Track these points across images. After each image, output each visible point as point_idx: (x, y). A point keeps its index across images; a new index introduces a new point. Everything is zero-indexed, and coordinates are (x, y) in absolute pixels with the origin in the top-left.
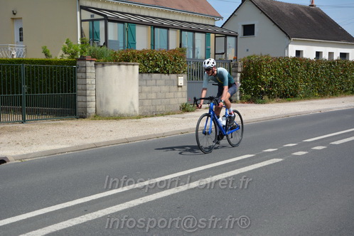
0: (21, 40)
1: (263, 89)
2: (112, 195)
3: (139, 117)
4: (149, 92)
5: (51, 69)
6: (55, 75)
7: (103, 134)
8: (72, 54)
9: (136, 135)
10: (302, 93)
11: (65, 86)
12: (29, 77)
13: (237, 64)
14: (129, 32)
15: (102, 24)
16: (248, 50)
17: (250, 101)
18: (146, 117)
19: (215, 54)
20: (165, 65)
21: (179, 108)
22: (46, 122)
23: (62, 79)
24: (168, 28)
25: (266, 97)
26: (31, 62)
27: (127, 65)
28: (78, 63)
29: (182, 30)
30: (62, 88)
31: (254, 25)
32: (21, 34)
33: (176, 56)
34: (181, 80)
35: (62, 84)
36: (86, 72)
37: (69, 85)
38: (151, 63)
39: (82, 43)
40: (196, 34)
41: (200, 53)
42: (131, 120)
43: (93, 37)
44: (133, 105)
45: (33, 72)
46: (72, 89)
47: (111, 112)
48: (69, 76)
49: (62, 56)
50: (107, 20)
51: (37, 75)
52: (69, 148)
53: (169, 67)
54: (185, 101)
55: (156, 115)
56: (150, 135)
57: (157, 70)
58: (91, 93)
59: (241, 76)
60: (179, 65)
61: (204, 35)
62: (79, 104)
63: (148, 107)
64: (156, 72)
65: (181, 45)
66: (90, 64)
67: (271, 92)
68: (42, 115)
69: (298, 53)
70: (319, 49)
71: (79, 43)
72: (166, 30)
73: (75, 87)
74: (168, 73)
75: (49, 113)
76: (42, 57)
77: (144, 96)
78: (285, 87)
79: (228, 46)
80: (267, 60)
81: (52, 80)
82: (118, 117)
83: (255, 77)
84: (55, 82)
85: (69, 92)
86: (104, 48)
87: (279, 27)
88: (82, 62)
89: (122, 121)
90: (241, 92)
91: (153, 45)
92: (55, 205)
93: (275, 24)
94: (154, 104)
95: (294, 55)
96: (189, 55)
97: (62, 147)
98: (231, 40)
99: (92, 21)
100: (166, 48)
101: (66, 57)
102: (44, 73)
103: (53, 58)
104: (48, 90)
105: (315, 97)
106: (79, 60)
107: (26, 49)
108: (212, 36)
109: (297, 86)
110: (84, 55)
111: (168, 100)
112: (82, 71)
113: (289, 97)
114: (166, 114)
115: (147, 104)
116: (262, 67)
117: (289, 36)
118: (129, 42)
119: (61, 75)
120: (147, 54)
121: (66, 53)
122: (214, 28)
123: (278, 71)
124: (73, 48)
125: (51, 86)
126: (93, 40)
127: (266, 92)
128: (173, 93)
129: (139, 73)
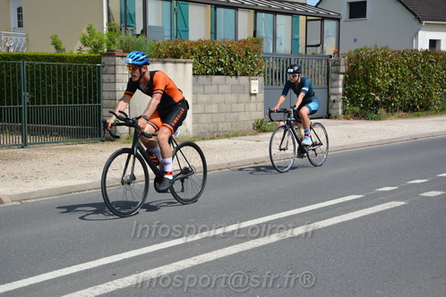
0: (20, 25)
1: (378, 98)
3: (193, 140)
4: (209, 103)
5: (65, 69)
6: (70, 77)
8: (96, 47)
10: (438, 105)
12: (32, 81)
13: (339, 61)
14: (179, 14)
15: (138, 2)
16: (355, 40)
17: (357, 116)
18: (203, 139)
19: (306, 46)
20: (231, 62)
21: (251, 126)
22: (56, 147)
23: (80, 84)
24: (236, 8)
25: (382, 111)
26: (35, 58)
27: (175, 62)
28: (104, 59)
30: (80, 97)
31: (365, 2)
32: (20, 17)
33: (247, 49)
34: (256, 85)
35: (80, 91)
36: (115, 74)
37: (90, 92)
38: (212, 59)
39: (110, 30)
40: (278, 16)
41: (284, 47)
43: (126, 23)
45: (38, 73)
46: (95, 99)
48: (90, 79)
49: (80, 49)
51: (43, 78)
52: (90, 184)
53: (237, 66)
54: (260, 115)
55: (218, 137)
56: (210, 166)
57: (220, 70)
59: (345, 79)
60: (252, 63)
61: (290, 17)
63: (207, 125)
64: (219, 73)
65: (255, 32)
66: (121, 62)
67: (390, 103)
68: (51, 135)
69: (433, 43)
71: (105, 30)
72: (232, 11)
73: (99, 96)
74: (236, 75)
75: (61, 133)
76: (51, 51)
77: (200, 108)
78: (412, 95)
79: (325, 34)
80: (385, 55)
81: (65, 85)
83: (366, 80)
84: (70, 88)
85: (90, 102)
86: (142, 38)
87: (404, 5)
88: (110, 58)
90: (344, 102)
91: (214, 33)
92: (70, 266)
94: (215, 121)
95: (426, 47)
96: (267, 47)
97: (81, 182)
98: (330, 26)
100: (232, 38)
101: (86, 51)
102: (54, 75)
103: (67, 53)
104: (60, 99)
106: (104, 55)
107: (27, 39)
108: (302, 19)
109: (429, 94)
110: (113, 48)
111: (236, 114)
112: (109, 72)
113: (417, 110)
114: (233, 136)
115: (205, 121)
116: (377, 65)
117: (419, 19)
118: (179, 29)
119: (79, 77)
120: (205, 46)
121: (85, 45)
122: (304, 8)
123: (401, 71)
124: (97, 38)
125: (65, 94)
126: (126, 26)
127: (383, 103)
128: (242, 105)
129: (194, 74)
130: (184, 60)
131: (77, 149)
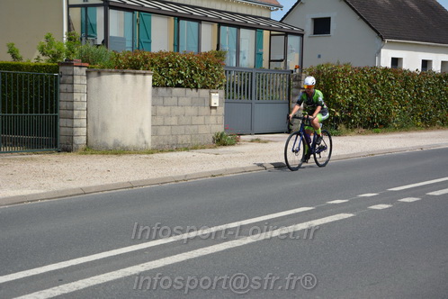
1: (338, 114)
2: (100, 259)
3: (151, 152)
4: (168, 115)
5: (20, 78)
6: (26, 86)
7: (95, 176)
8: (54, 56)
9: (145, 177)
10: (397, 122)
11: (42, 103)
13: (300, 76)
14: (142, 25)
15: (100, 12)
16: (319, 56)
18: (162, 151)
19: (270, 61)
20: (192, 75)
21: (211, 140)
22: (9, 156)
23: (37, 94)
24: (199, 21)
25: (342, 127)
27: (135, 74)
28: (61, 69)
29: (220, 24)
30: (36, 106)
31: (330, 18)
33: (208, 62)
34: (216, 98)
35: (37, 100)
36: (73, 84)
37: (47, 102)
38: (172, 71)
39: (70, 39)
40: (241, 30)
41: (247, 61)
42: (138, 156)
43: (86, 33)
44: (143, 133)
46: (52, 108)
47: (110, 143)
48: (47, 89)
49: (38, 58)
50: (107, 5)
52: (43, 194)
53: (197, 78)
54: (220, 129)
55: (177, 149)
56: (167, 178)
57: (180, 82)
58: (80, 114)
60: (212, 76)
61: (254, 31)
62: (62, 131)
63: (166, 138)
64: (179, 86)
65: (218, 46)
66: (79, 72)
67: (350, 119)
69: (395, 61)
70: (427, 56)
71: (65, 39)
72: (196, 24)
73: (56, 106)
74: (196, 88)
75: (15, 143)
76: (8, 59)
77: (159, 120)
78: (371, 111)
79: (289, 49)
80: (345, 71)
81: (21, 94)
82: (119, 151)
83: (327, 96)
84: (26, 97)
85: (47, 112)
86: (103, 48)
87: (367, 23)
88: (68, 68)
89: (125, 157)
91: (177, 45)
92: (16, 272)
93: (361, 17)
94: (175, 133)
95: (389, 65)
96: (230, 61)
97: (33, 192)
98: (293, 41)
99: (86, 7)
100: (195, 50)
101: (44, 60)
102: (10, 83)
103: (24, 61)
104: (15, 108)
105: (416, 128)
106: (63, 64)
108: (266, 33)
109: (389, 111)
110: (72, 57)
111: (196, 127)
112: (67, 81)
113: (377, 127)
114: (192, 149)
115: (164, 133)
116: (338, 81)
117: (381, 37)
118: (142, 40)
119: (36, 86)
120: (165, 58)
121: (43, 55)
122: (269, 23)
123: (361, 88)
124: (55, 47)
125: (20, 104)
126: (87, 36)
127: (343, 119)
128: (202, 118)
129: (153, 86)
130: (144, 72)
131: (32, 159)
